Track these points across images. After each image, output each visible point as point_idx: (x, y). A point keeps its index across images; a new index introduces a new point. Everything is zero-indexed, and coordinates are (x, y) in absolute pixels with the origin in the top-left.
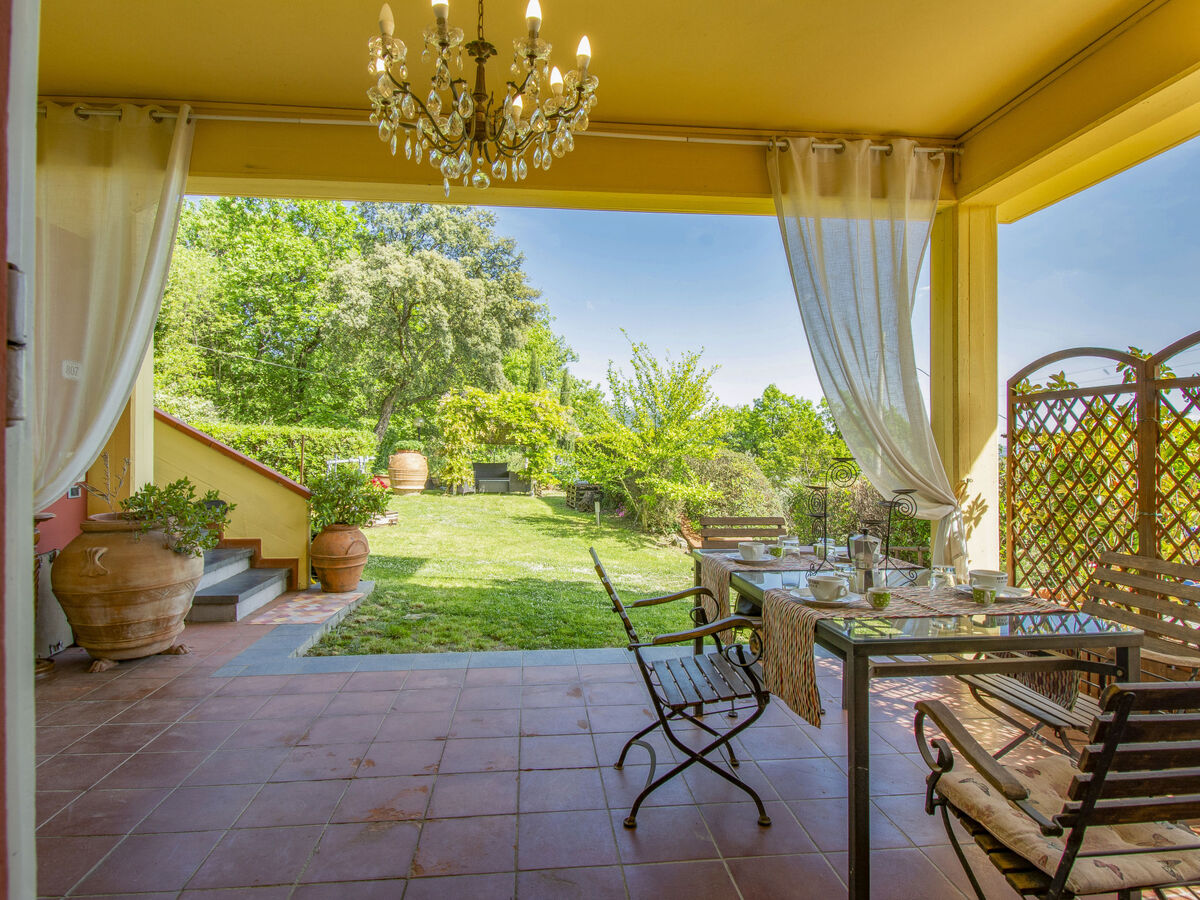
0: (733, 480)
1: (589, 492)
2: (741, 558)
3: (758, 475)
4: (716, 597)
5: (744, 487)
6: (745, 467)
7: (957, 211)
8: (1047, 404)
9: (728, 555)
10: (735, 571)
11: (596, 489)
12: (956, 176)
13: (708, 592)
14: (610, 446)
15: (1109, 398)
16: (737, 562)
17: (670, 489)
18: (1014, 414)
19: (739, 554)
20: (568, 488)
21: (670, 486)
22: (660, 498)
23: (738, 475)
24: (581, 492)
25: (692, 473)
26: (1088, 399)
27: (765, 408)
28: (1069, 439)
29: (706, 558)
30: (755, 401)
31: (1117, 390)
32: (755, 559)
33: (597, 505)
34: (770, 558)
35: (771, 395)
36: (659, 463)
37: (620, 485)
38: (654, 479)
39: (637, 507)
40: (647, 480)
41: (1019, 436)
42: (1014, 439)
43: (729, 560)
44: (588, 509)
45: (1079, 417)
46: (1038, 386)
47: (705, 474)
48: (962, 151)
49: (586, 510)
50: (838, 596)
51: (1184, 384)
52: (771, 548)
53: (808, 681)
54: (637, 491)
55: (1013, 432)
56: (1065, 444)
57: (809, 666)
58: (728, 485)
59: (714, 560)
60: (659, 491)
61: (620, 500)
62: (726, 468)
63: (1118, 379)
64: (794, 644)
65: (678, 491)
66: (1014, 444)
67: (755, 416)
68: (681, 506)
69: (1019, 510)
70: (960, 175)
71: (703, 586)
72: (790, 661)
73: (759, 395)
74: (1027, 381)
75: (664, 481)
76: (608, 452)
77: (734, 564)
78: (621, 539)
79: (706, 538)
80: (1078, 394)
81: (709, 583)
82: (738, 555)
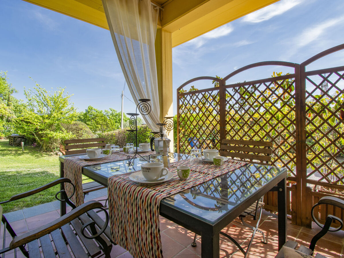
0: (79, 131)
1: (20, 139)
2: (88, 158)
3: (88, 130)
4: (73, 182)
5: (83, 133)
6: (84, 126)
7: (162, 31)
8: (190, 96)
9: (80, 157)
10: (86, 166)
11: (23, 137)
12: (161, 18)
13: (68, 181)
14: (27, 120)
15: (210, 92)
16: (86, 160)
17: (54, 135)
18: (179, 99)
19: (87, 155)
20: (9, 137)
21: (54, 134)
22: (50, 138)
23: (81, 129)
24: (16, 139)
25: (63, 129)
26: (203, 93)
27: (89, 112)
28: (197, 106)
29: (66, 160)
30: (86, 110)
31: (212, 90)
32: (96, 157)
33: (23, 143)
34: (104, 156)
35: (90, 108)
36: (50, 126)
37: (33, 135)
38: (48, 131)
39: (41, 143)
40: (45, 132)
41: (181, 107)
42: (179, 108)
43: (81, 160)
44: (19, 145)
45: (200, 99)
46: (186, 91)
47: (68, 129)
48: (163, 10)
49: (18, 146)
50: (162, 175)
51: (233, 86)
52: (104, 151)
53: (155, 248)
54: (40, 136)
55: (179, 106)
56: (196, 108)
57: (156, 237)
58: (78, 133)
59: (71, 161)
60: (49, 136)
61: (34, 140)
62: (77, 127)
63: (213, 86)
64: (139, 218)
65: (58, 135)
66: (179, 109)
67: (86, 114)
68: (60, 141)
69: (181, 130)
70: (162, 18)
71: (65, 177)
72: (136, 231)
73: (87, 108)
74: (183, 89)
75: (52, 132)
76: (27, 122)
77: (84, 162)
78: (32, 155)
79: (67, 150)
80: (200, 92)
81: (69, 175)
82: (86, 157)
